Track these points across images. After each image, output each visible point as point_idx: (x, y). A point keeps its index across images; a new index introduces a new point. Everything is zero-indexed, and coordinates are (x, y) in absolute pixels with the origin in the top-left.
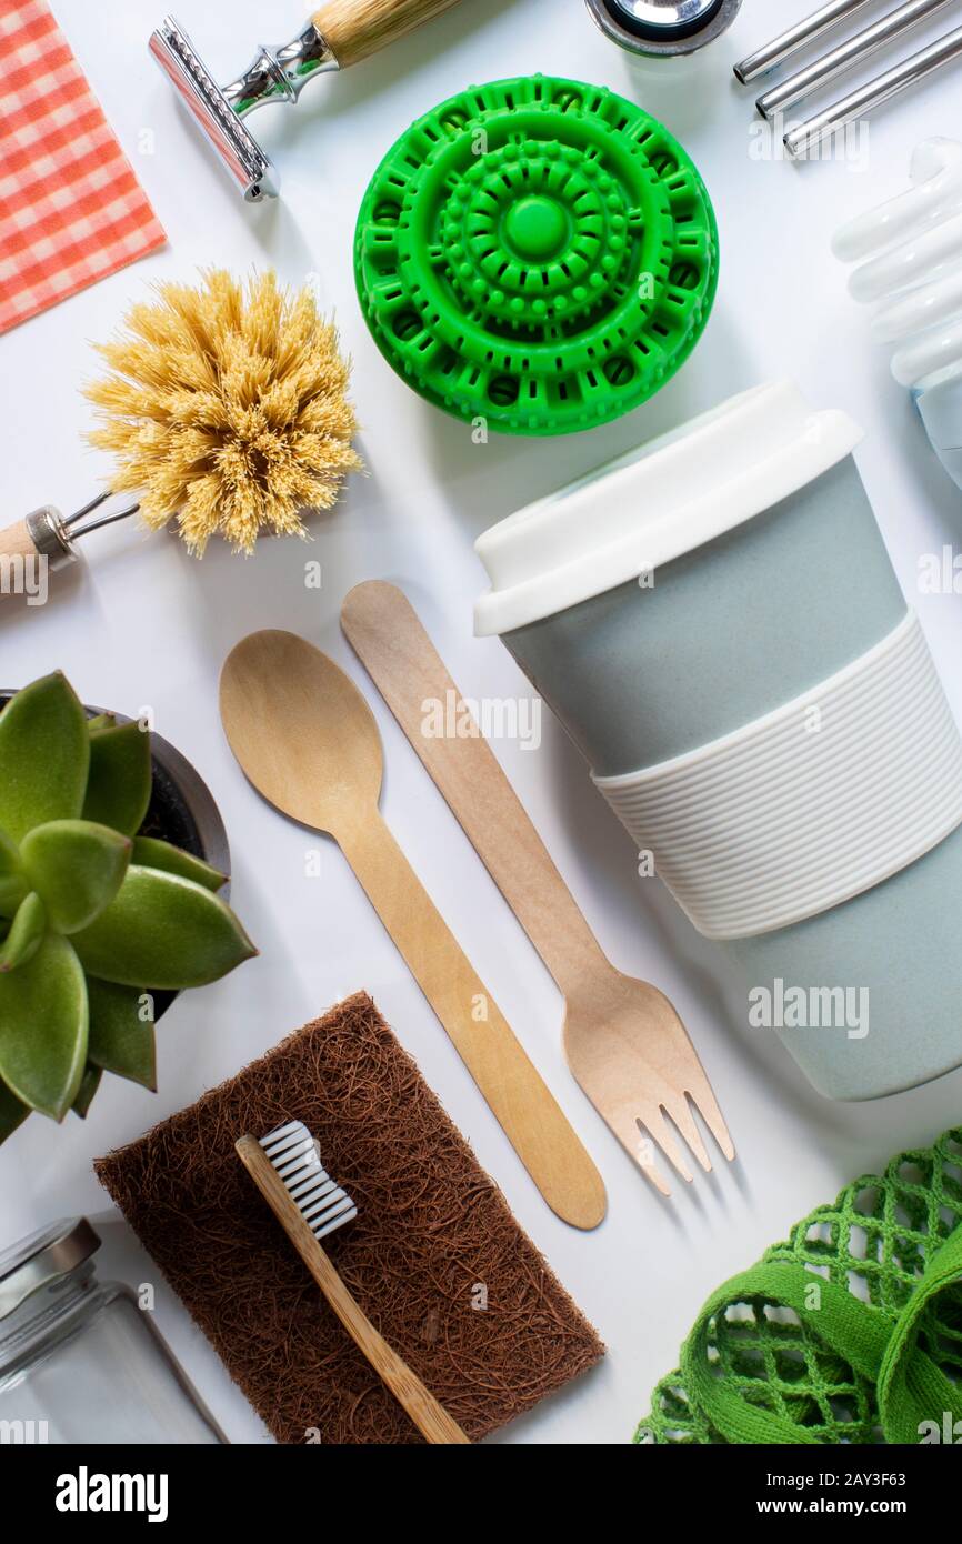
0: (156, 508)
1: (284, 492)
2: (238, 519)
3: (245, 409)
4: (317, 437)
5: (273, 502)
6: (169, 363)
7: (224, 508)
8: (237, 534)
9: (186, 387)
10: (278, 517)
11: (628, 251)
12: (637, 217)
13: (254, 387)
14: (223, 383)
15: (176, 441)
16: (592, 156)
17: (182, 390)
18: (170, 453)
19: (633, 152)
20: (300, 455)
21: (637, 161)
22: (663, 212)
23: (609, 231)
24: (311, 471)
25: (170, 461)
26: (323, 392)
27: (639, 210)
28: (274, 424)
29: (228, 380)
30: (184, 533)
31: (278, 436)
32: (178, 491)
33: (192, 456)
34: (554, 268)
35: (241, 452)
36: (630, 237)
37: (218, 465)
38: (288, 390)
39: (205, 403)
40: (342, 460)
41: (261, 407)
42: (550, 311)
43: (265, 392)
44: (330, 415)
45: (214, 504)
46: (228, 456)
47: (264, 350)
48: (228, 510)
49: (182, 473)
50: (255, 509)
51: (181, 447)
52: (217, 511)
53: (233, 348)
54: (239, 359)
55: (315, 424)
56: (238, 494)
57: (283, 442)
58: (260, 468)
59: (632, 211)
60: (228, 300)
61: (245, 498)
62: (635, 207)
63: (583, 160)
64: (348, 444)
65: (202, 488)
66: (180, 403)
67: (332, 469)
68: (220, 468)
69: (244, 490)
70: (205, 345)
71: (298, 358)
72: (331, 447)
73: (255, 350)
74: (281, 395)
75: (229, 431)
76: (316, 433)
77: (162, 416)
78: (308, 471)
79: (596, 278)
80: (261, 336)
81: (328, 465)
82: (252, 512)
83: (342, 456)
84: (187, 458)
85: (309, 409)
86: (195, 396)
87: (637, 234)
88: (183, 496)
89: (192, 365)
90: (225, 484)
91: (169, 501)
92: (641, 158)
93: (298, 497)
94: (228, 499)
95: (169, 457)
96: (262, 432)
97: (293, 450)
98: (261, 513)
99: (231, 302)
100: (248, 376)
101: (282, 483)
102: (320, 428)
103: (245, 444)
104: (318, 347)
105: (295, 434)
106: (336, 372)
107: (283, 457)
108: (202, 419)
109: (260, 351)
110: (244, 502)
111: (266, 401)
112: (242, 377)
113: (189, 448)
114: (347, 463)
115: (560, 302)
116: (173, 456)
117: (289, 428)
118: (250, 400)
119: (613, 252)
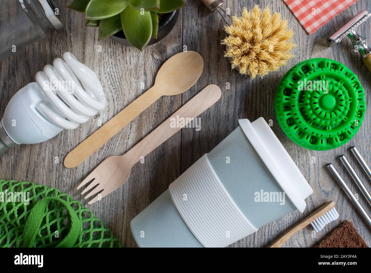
0: (231, 30)
1: (242, 61)
2: (233, 51)
3: (260, 47)
4: (257, 66)
5: (239, 59)
6: (268, 26)
7: (235, 47)
8: (229, 52)
9: (263, 31)
10: (235, 61)
11: (320, 126)
12: (329, 129)
13: (266, 48)
14: (266, 40)
15: (249, 31)
16: (345, 118)
17: (261, 30)
18: (245, 30)
19: (345, 129)
20: (252, 63)
21: (343, 130)
22: (330, 135)
23: (326, 121)
24: (248, 67)
25: (243, 31)
26: (269, 66)
27: (330, 129)
28: (258, 55)
29: (266, 41)
30: (226, 38)
31: (255, 57)
32: (236, 35)
33: (246, 36)
34: (317, 105)
35: (249, 48)
36: (324, 126)
37: (245, 43)
38: (267, 57)
39: (260, 37)
40: (253, 74)
41: (262, 51)
42: (307, 104)
43: (265, 51)
44: (263, 69)
45: (235, 44)
46: (248, 45)
47: (276, 48)
48: (234, 48)
49: (241, 35)
50: (236, 55)
51: (247, 33)
52: (234, 46)
53: (275, 41)
54: (272, 43)
55: (260, 65)
56: (239, 50)
57: (254, 58)
58: (247, 54)
59: (330, 128)
60: (286, 37)
61: (238, 52)
62: (331, 129)
63: (344, 116)
64: (257, 74)
65: (238, 41)
66: (258, 30)
67: (250, 71)
68: (244, 44)
69: (240, 51)
70: (274, 33)
71: (276, 57)
72: (255, 70)
73: (275, 46)
74: (266, 55)
75: (254, 44)
76: (258, 66)
77: (254, 27)
78: (248, 66)
79: (314, 116)
80: (279, 47)
81: (251, 70)
82: (235, 54)
83: (254, 73)
84: (245, 35)
85: (264, 63)
86: (261, 34)
87: (325, 128)
88: (235, 36)
89: (268, 31)
90: (241, 46)
91: (234, 33)
92: (344, 131)
93: (241, 65)
94: (237, 47)
95: (244, 30)
96: (255, 52)
97: (253, 61)
98: (235, 56)
99: (286, 38)
100: (268, 46)
101: (244, 60)
102: (260, 67)
103: (251, 49)
104: (280, 62)
105: (257, 61)
106: (275, 68)
107: (250, 59)
108: (255, 37)
109: (275, 47)
110: (237, 52)
111: (263, 51)
112: (268, 44)
113: (248, 35)
114: (252, 75)
115: (309, 107)
116: (245, 32)
117: (258, 59)
118: (263, 48)
119: (321, 121)
